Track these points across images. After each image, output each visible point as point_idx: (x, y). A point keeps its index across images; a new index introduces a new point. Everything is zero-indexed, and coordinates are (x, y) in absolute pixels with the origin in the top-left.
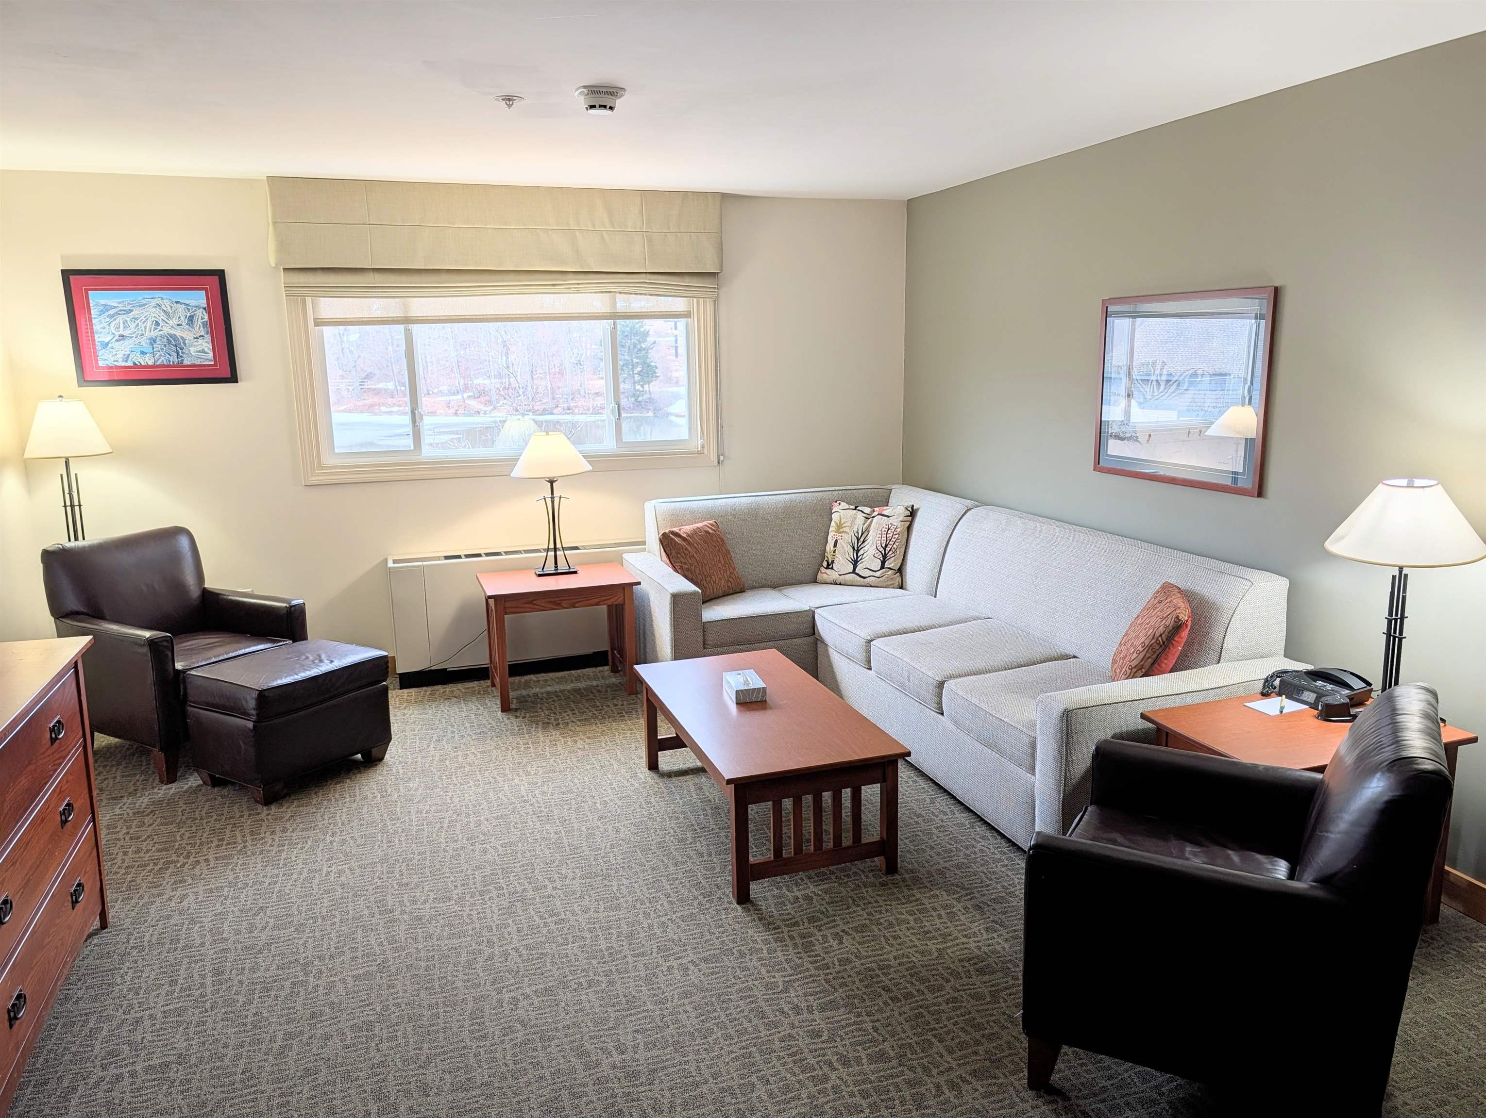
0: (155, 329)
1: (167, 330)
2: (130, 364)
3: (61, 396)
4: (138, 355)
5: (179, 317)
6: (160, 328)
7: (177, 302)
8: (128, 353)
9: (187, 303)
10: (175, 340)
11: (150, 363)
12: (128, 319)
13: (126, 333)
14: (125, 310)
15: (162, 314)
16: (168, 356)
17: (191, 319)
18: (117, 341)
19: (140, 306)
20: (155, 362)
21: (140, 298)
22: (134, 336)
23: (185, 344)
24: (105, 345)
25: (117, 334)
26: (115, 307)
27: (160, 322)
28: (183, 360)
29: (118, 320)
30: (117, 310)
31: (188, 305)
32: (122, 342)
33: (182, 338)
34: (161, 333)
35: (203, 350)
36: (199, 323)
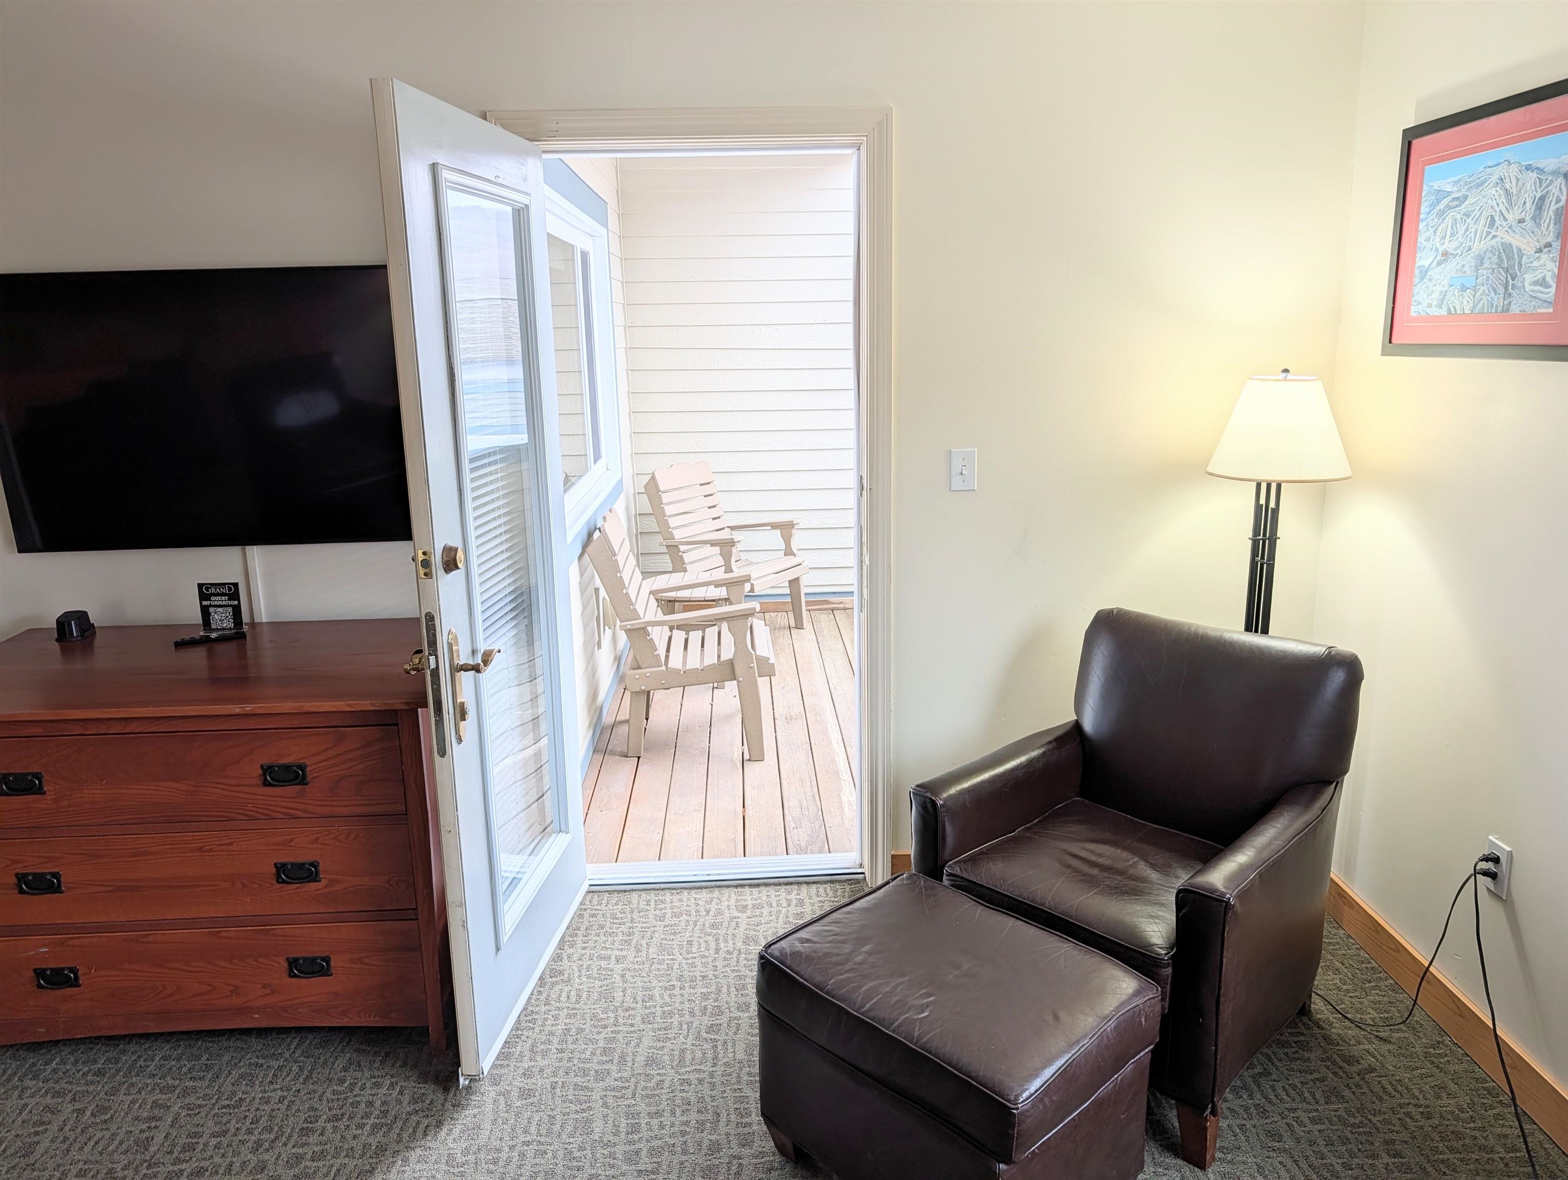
0: (1489, 233)
1: (1503, 236)
2: (1443, 312)
3: (1286, 371)
4: (1456, 292)
5: (1525, 203)
6: (1493, 233)
7: (1528, 168)
8: (1446, 288)
9: (1541, 166)
10: (1508, 258)
11: (1467, 311)
12: (1458, 217)
13: (1450, 247)
14: (1458, 199)
15: (1503, 199)
16: (1492, 294)
17: (1540, 204)
18: (1439, 264)
19: (1478, 186)
20: (1474, 307)
21: (1481, 169)
22: (1459, 251)
23: (1520, 265)
24: (1424, 272)
25: (1441, 249)
26: (1449, 193)
27: (1497, 219)
28: (1510, 303)
29: (1446, 220)
30: (1450, 198)
31: (1541, 171)
32: (1442, 266)
33: (1519, 249)
34: (1493, 242)
35: (1544, 278)
36: (1551, 213)
